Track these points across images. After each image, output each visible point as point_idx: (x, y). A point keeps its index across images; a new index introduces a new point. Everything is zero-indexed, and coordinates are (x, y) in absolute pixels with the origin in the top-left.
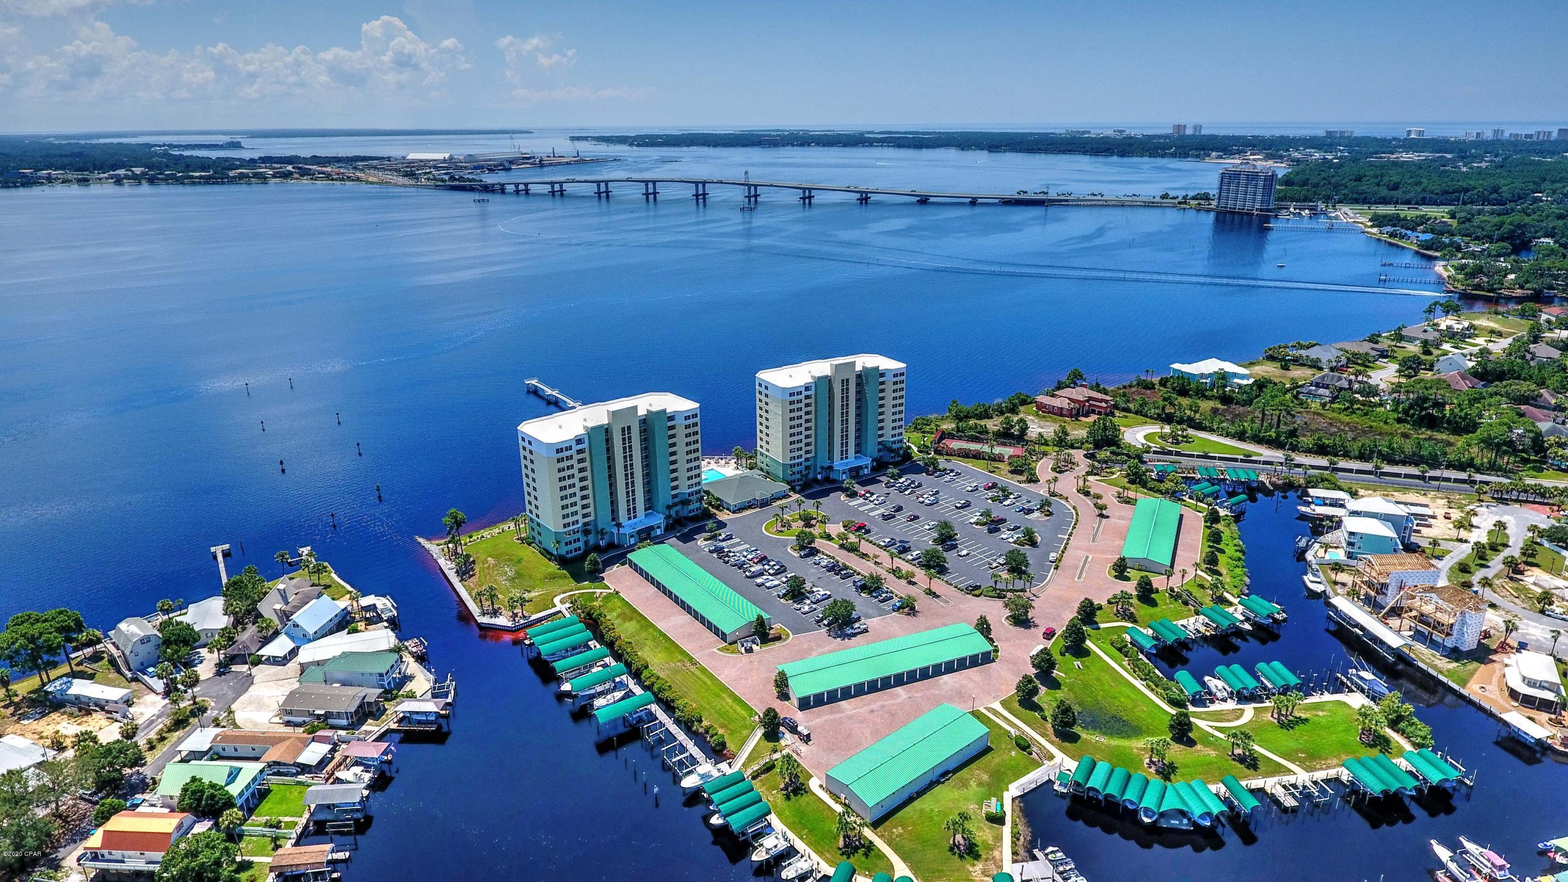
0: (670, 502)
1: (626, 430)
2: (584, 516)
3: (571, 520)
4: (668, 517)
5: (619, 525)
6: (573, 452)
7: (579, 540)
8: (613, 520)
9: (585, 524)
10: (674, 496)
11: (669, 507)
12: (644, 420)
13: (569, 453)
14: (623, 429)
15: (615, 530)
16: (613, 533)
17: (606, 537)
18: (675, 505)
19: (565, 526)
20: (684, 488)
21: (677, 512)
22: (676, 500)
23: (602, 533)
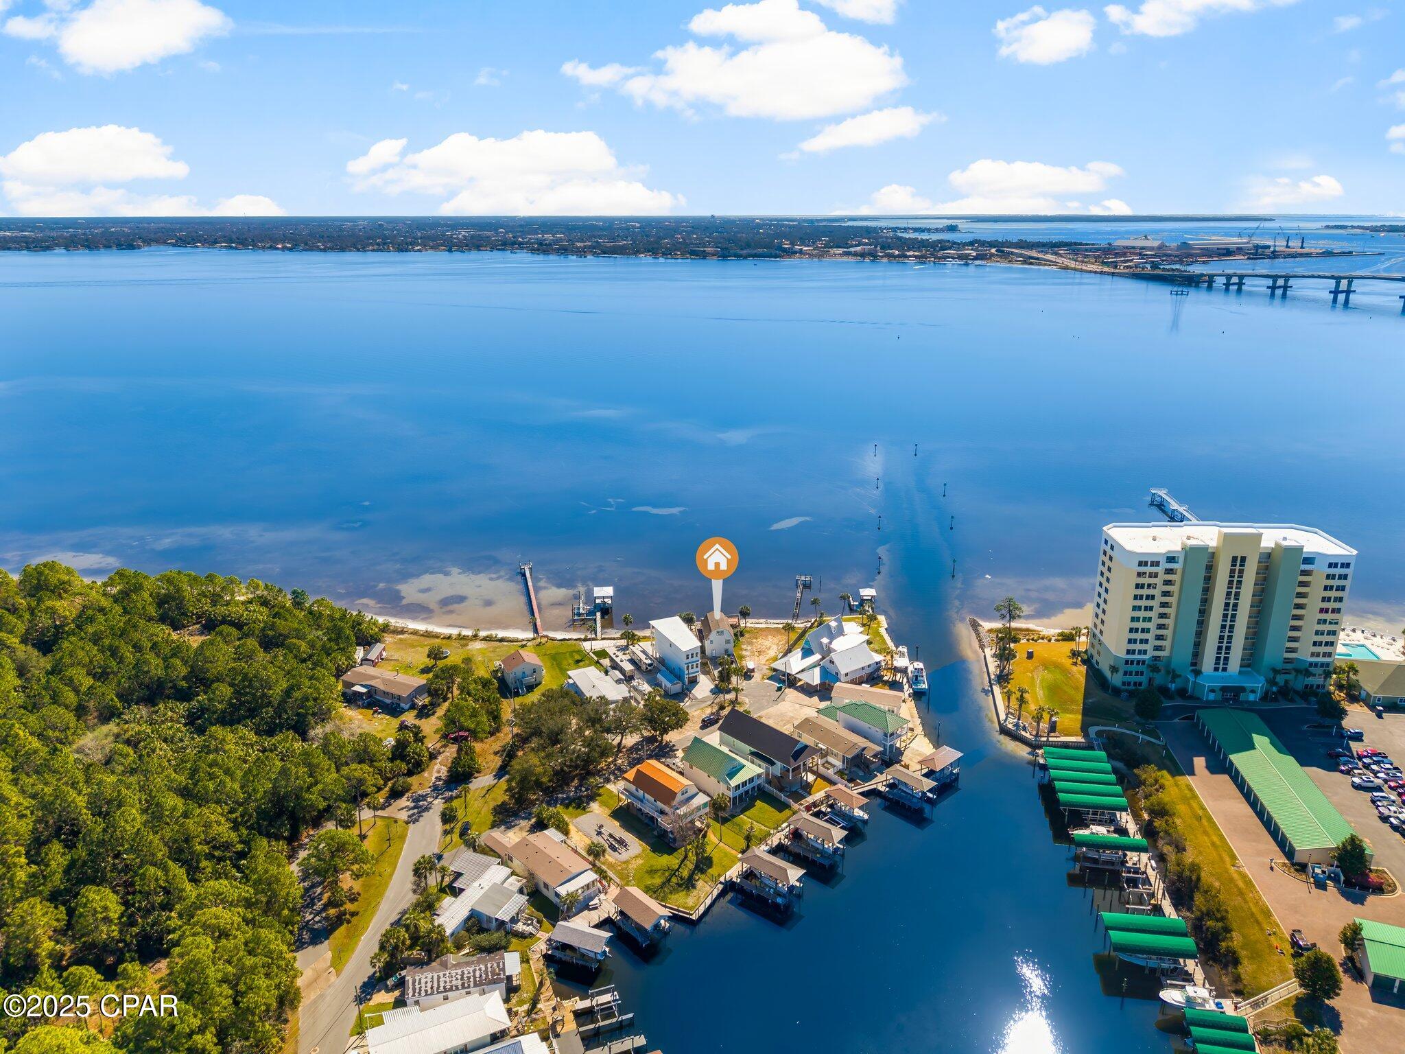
0: (1280, 666)
1: (1239, 562)
2: (1157, 648)
3: (1138, 647)
4: (1272, 682)
5: (1197, 673)
6: (1159, 570)
7: (1142, 674)
8: (1194, 664)
9: (1156, 658)
10: (1287, 661)
11: (1276, 671)
12: (1269, 554)
13: (1154, 569)
14: (1235, 559)
15: (1191, 678)
16: (1188, 680)
17: (1178, 680)
18: (1287, 672)
19: (1128, 652)
20: (1305, 652)
21: (1286, 682)
22: (1289, 666)
23: (1175, 676)
